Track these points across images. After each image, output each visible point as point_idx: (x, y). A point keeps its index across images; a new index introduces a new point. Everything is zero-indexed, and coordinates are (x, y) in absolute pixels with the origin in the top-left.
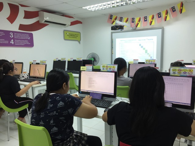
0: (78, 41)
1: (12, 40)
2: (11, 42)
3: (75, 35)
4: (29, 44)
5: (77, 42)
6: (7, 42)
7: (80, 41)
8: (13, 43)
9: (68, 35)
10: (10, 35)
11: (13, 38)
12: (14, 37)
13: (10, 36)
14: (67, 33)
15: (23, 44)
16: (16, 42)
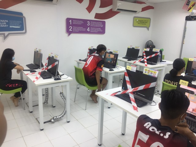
0: (147, 28)
1: (89, 28)
2: (87, 30)
3: (145, 21)
4: (101, 31)
5: (145, 29)
6: (84, 30)
7: (149, 27)
8: (89, 30)
9: (137, 22)
11: (90, 26)
13: (88, 24)
14: (136, 20)
15: (97, 31)
16: (91, 30)
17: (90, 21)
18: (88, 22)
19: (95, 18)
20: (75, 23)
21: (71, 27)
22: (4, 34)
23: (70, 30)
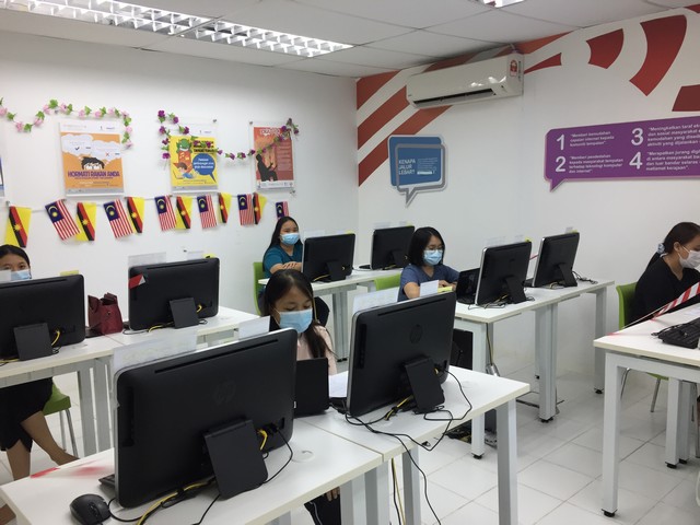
1: (638, 155)
2: (631, 163)
6: (617, 163)
8: (639, 164)
10: (632, 137)
11: (644, 149)
12: (645, 142)
13: (633, 142)
15: (680, 165)
16: (651, 161)
17: (645, 125)
18: (637, 133)
19: (676, 109)
20: (576, 142)
21: (561, 161)
22: (407, 190)
23: (558, 170)
